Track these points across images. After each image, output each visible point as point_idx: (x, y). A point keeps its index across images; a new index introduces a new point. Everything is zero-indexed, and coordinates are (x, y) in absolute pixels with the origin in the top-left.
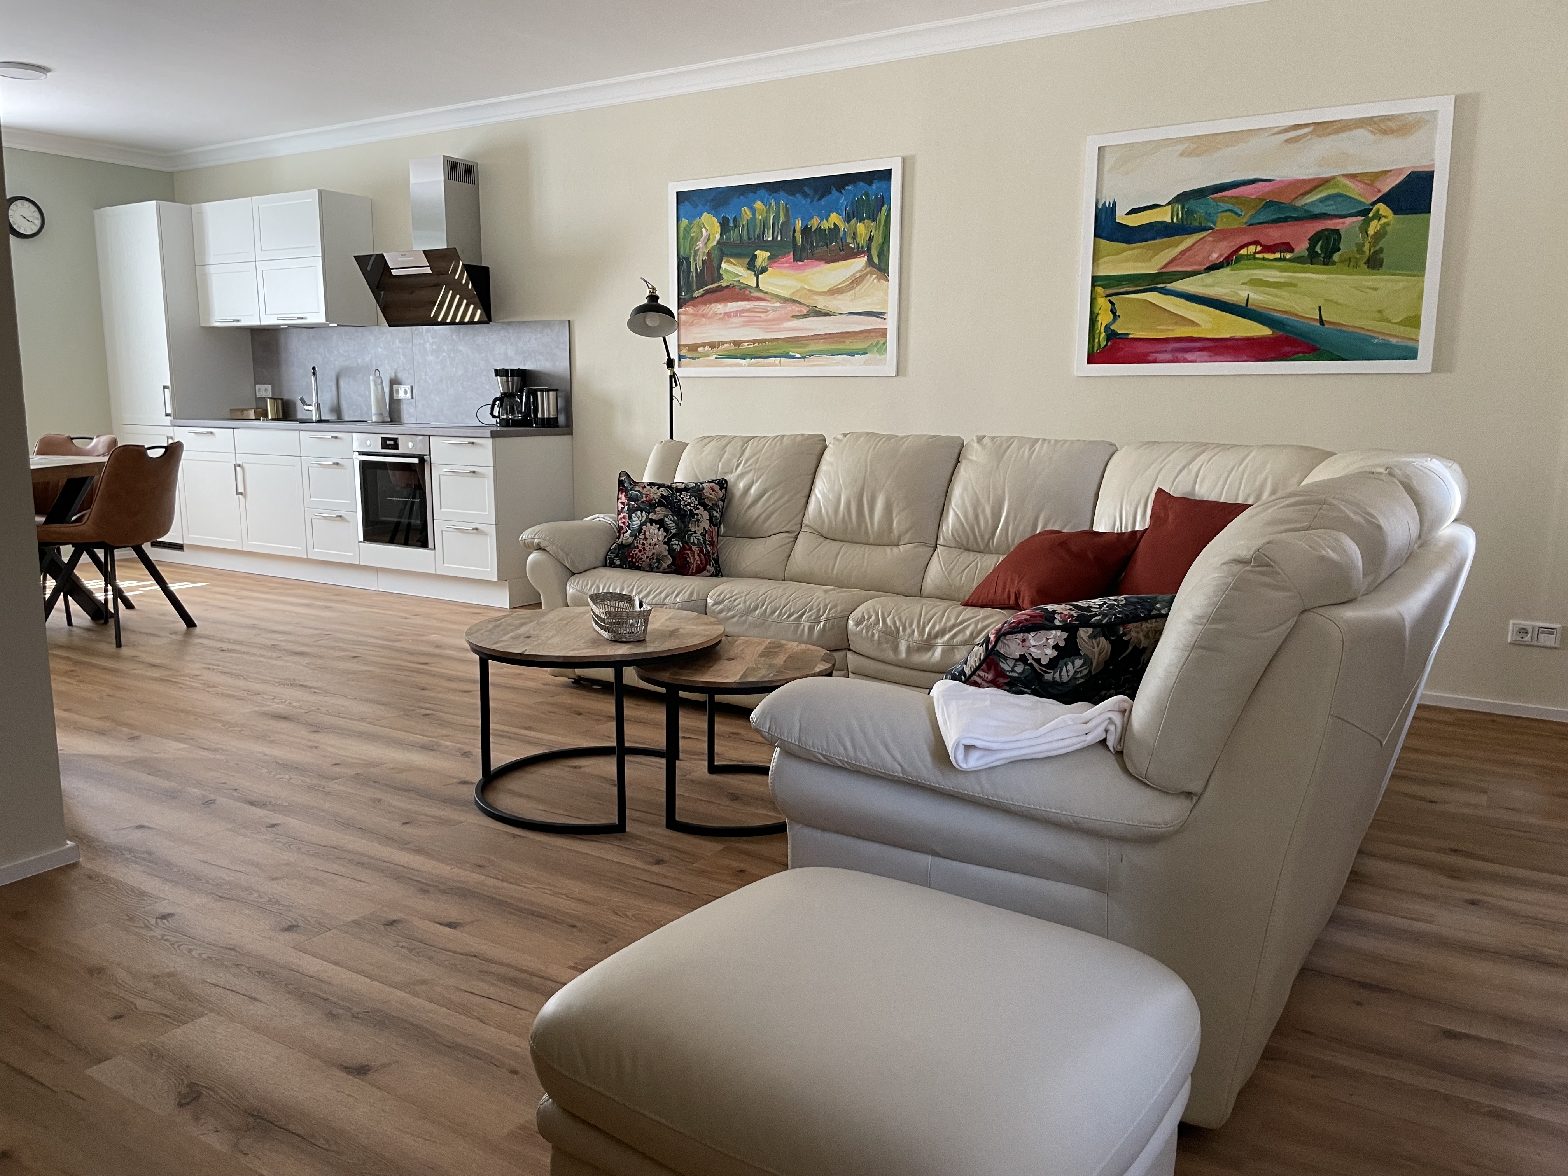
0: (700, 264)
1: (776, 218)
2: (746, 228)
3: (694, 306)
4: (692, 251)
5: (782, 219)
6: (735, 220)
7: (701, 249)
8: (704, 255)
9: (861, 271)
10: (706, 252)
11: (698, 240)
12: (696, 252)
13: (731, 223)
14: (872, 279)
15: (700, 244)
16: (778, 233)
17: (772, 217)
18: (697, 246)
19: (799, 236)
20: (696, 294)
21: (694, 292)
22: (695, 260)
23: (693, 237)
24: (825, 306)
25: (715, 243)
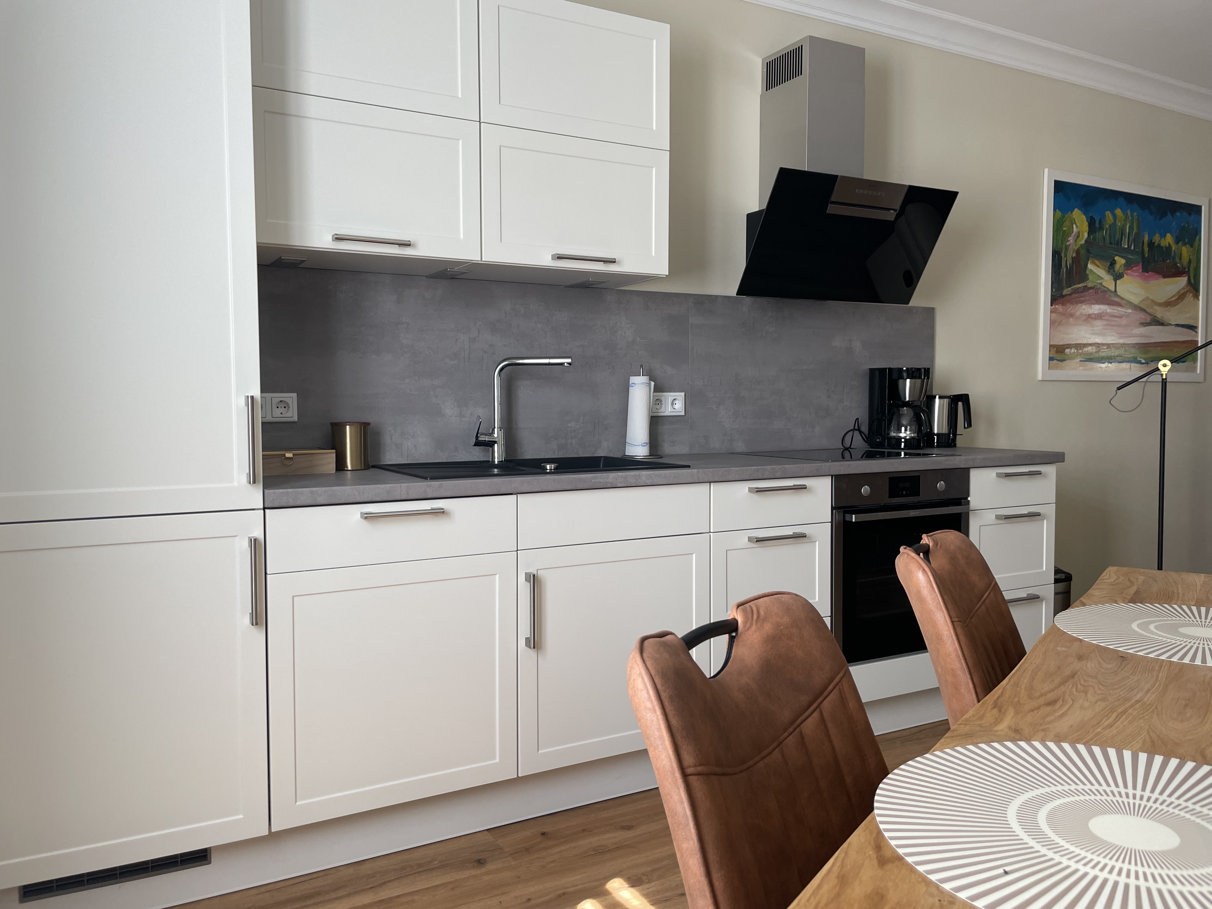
0: (1069, 261)
1: (1131, 228)
2: (1108, 232)
3: (1063, 304)
4: (1064, 246)
5: (1135, 231)
6: (1100, 221)
7: (1071, 246)
8: (1073, 252)
9: (1183, 289)
10: (1076, 248)
11: (1069, 235)
12: (1067, 248)
13: (1097, 225)
14: (1190, 297)
15: (1071, 240)
16: (1132, 242)
17: (1128, 226)
18: (1069, 241)
19: (1146, 249)
20: (1065, 292)
21: (1063, 289)
22: (1066, 256)
23: (1065, 230)
24: (1162, 317)
25: (1083, 242)
